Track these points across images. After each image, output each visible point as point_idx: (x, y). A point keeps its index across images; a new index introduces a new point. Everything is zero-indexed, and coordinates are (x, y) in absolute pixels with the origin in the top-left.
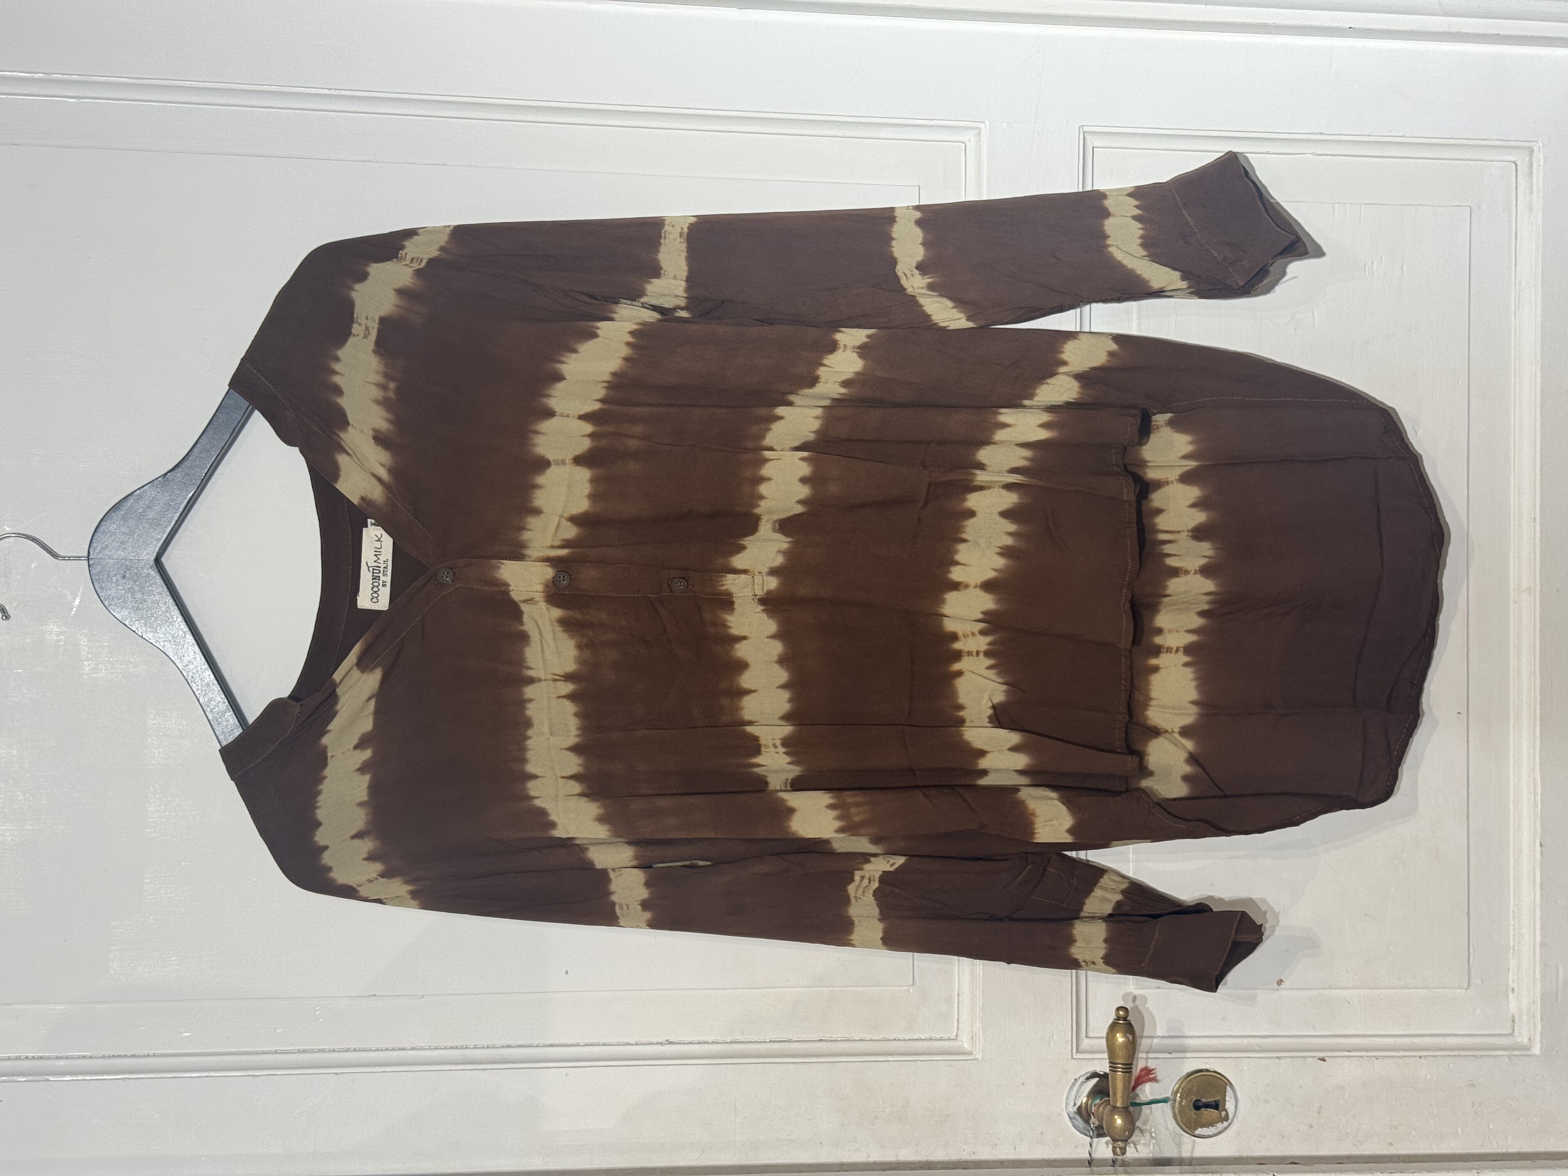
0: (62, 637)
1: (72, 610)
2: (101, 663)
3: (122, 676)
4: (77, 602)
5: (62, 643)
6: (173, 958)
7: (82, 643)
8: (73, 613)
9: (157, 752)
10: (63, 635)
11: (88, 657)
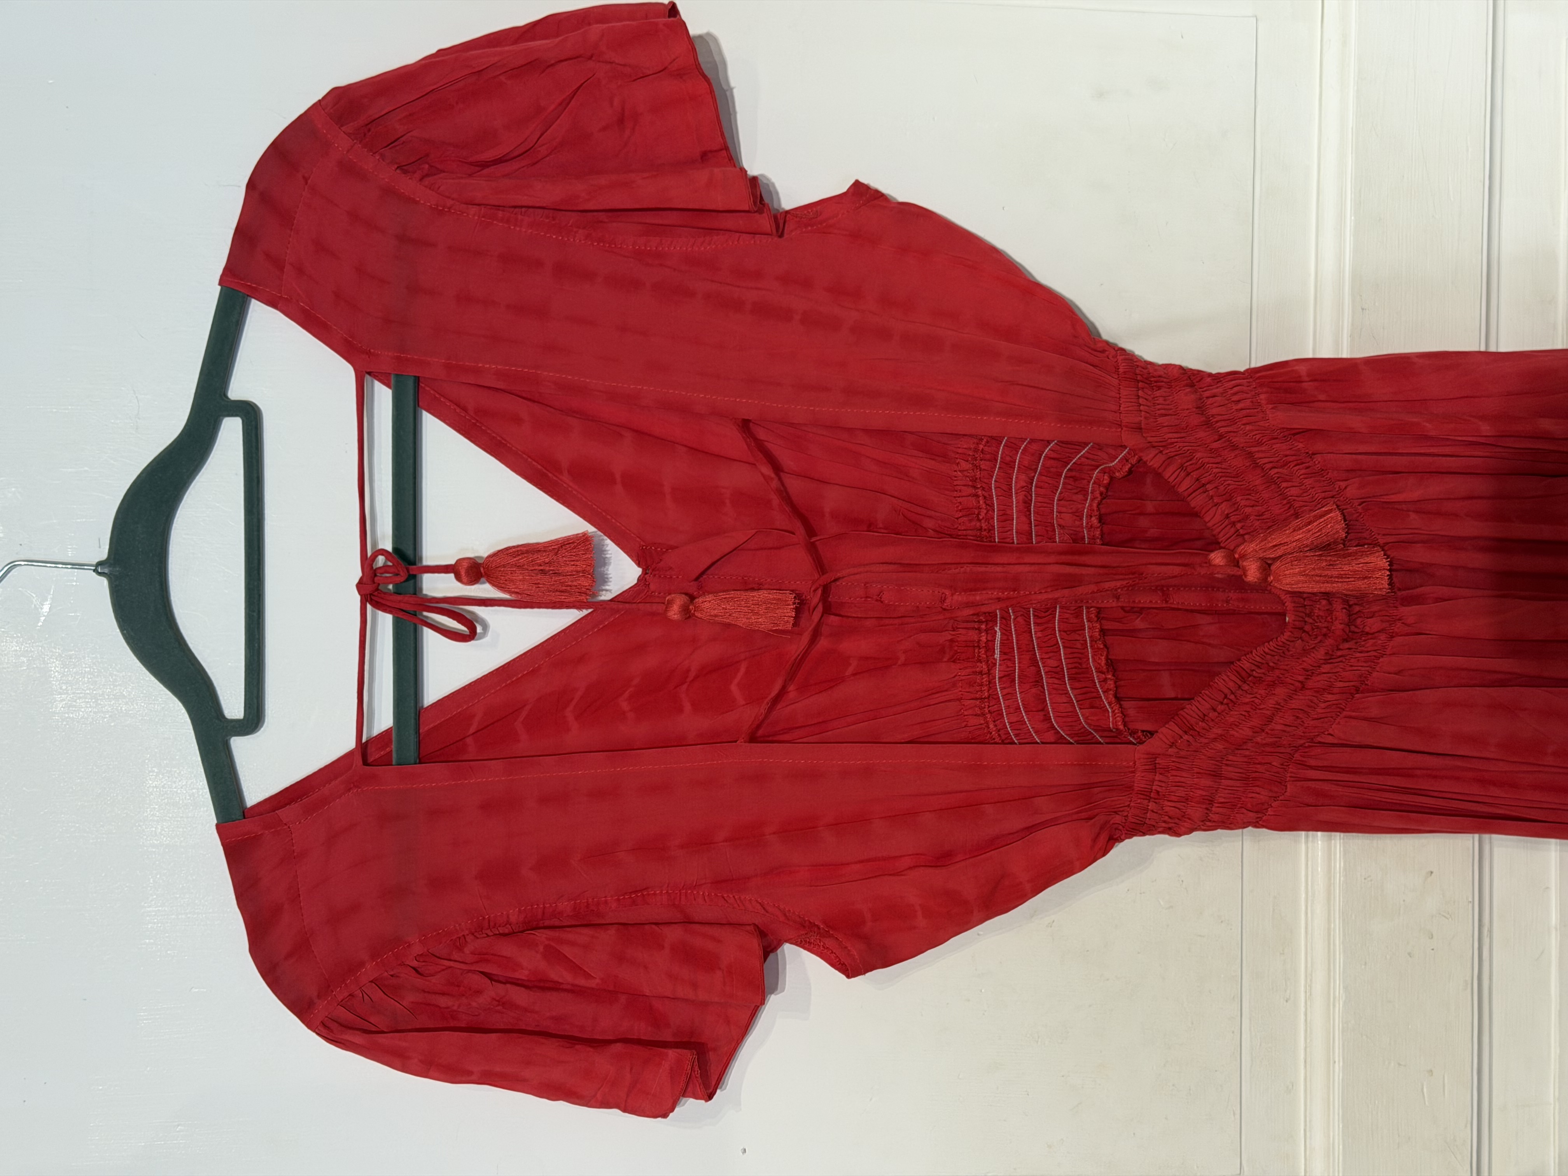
0: (25, 660)
1: (39, 621)
2: (80, 698)
3: (110, 716)
4: (46, 608)
5: (25, 668)
6: (179, 1127)
7: (53, 669)
8: (40, 624)
9: (159, 827)
10: (25, 657)
11: (61, 688)
